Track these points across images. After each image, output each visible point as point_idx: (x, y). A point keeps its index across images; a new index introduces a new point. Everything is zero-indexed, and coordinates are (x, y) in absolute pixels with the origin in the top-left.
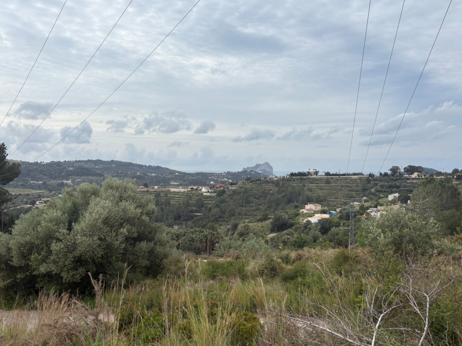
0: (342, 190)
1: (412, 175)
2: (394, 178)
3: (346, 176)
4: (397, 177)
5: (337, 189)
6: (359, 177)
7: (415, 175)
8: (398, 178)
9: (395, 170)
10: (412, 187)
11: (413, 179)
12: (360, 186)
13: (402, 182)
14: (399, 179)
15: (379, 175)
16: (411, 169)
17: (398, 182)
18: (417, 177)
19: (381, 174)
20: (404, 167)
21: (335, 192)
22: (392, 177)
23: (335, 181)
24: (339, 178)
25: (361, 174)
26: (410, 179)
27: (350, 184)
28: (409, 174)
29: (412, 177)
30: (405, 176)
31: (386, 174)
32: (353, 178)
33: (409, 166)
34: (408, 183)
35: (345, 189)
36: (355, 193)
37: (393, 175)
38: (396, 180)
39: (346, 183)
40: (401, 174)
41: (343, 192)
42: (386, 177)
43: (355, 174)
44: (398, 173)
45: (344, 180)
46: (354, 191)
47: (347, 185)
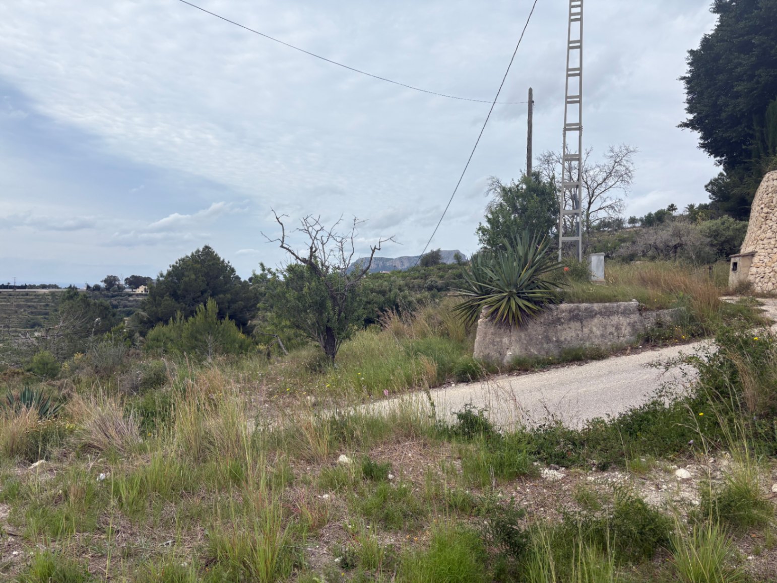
0: (19, 312)
1: (137, 290)
2: (110, 294)
3: (27, 290)
4: (114, 291)
5: (9, 311)
6: (50, 292)
7: (141, 289)
8: (116, 293)
9: (111, 281)
10: (136, 307)
11: (137, 295)
12: (52, 306)
13: (122, 300)
14: (116, 296)
15: (85, 288)
16: (135, 281)
17: (115, 300)
18: (144, 292)
19: (88, 287)
20: (125, 277)
21: (5, 316)
22: (106, 292)
23: (5, 298)
24: (13, 293)
25: (56, 287)
26: (134, 296)
27: (35, 302)
28: (132, 288)
29: (137, 292)
30: (126, 290)
31: (97, 288)
32: (39, 293)
33: (133, 277)
34: (129, 301)
35: (25, 311)
36: (42, 316)
37: (107, 289)
38: (113, 296)
39: (27, 301)
40: (120, 288)
41: (20, 316)
42: (97, 293)
43: (44, 287)
44: (116, 286)
45: (22, 295)
46: (40, 314)
47: (29, 304)
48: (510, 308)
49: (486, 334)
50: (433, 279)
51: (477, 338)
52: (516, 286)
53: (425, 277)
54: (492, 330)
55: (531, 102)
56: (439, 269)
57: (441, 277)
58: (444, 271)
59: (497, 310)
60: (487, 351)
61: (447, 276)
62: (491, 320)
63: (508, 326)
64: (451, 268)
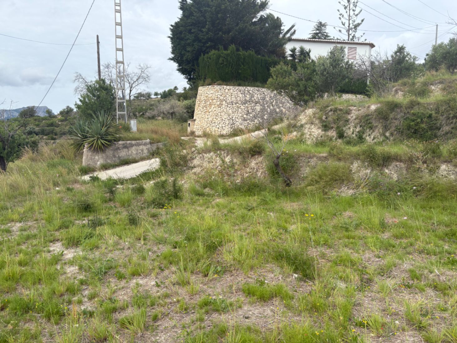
48: (98, 144)
49: (88, 155)
50: (31, 127)
51: (84, 158)
52: (100, 134)
53: (25, 125)
54: (90, 154)
55: (98, 42)
56: (35, 120)
57: (38, 125)
58: (39, 121)
59: (92, 145)
60: (89, 163)
61: (41, 125)
62: (90, 149)
63: (98, 152)
64: (44, 120)
